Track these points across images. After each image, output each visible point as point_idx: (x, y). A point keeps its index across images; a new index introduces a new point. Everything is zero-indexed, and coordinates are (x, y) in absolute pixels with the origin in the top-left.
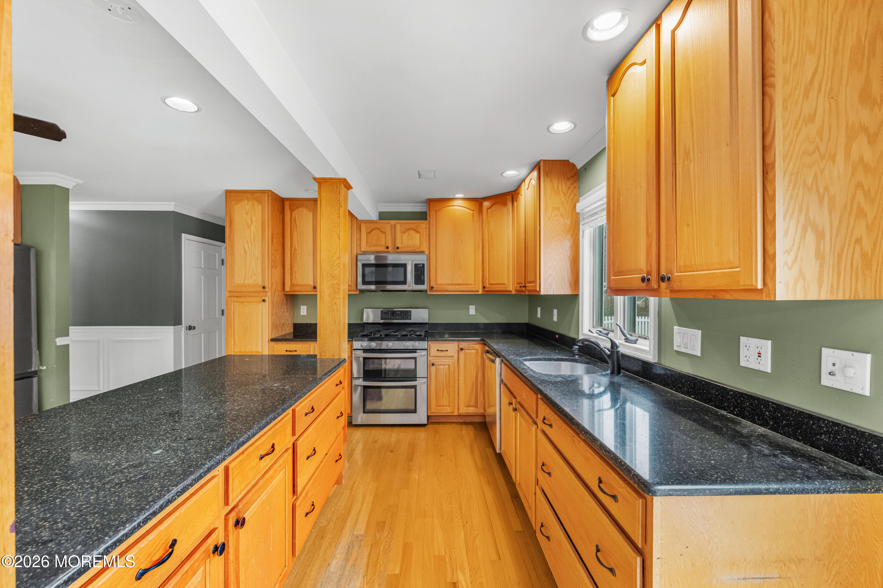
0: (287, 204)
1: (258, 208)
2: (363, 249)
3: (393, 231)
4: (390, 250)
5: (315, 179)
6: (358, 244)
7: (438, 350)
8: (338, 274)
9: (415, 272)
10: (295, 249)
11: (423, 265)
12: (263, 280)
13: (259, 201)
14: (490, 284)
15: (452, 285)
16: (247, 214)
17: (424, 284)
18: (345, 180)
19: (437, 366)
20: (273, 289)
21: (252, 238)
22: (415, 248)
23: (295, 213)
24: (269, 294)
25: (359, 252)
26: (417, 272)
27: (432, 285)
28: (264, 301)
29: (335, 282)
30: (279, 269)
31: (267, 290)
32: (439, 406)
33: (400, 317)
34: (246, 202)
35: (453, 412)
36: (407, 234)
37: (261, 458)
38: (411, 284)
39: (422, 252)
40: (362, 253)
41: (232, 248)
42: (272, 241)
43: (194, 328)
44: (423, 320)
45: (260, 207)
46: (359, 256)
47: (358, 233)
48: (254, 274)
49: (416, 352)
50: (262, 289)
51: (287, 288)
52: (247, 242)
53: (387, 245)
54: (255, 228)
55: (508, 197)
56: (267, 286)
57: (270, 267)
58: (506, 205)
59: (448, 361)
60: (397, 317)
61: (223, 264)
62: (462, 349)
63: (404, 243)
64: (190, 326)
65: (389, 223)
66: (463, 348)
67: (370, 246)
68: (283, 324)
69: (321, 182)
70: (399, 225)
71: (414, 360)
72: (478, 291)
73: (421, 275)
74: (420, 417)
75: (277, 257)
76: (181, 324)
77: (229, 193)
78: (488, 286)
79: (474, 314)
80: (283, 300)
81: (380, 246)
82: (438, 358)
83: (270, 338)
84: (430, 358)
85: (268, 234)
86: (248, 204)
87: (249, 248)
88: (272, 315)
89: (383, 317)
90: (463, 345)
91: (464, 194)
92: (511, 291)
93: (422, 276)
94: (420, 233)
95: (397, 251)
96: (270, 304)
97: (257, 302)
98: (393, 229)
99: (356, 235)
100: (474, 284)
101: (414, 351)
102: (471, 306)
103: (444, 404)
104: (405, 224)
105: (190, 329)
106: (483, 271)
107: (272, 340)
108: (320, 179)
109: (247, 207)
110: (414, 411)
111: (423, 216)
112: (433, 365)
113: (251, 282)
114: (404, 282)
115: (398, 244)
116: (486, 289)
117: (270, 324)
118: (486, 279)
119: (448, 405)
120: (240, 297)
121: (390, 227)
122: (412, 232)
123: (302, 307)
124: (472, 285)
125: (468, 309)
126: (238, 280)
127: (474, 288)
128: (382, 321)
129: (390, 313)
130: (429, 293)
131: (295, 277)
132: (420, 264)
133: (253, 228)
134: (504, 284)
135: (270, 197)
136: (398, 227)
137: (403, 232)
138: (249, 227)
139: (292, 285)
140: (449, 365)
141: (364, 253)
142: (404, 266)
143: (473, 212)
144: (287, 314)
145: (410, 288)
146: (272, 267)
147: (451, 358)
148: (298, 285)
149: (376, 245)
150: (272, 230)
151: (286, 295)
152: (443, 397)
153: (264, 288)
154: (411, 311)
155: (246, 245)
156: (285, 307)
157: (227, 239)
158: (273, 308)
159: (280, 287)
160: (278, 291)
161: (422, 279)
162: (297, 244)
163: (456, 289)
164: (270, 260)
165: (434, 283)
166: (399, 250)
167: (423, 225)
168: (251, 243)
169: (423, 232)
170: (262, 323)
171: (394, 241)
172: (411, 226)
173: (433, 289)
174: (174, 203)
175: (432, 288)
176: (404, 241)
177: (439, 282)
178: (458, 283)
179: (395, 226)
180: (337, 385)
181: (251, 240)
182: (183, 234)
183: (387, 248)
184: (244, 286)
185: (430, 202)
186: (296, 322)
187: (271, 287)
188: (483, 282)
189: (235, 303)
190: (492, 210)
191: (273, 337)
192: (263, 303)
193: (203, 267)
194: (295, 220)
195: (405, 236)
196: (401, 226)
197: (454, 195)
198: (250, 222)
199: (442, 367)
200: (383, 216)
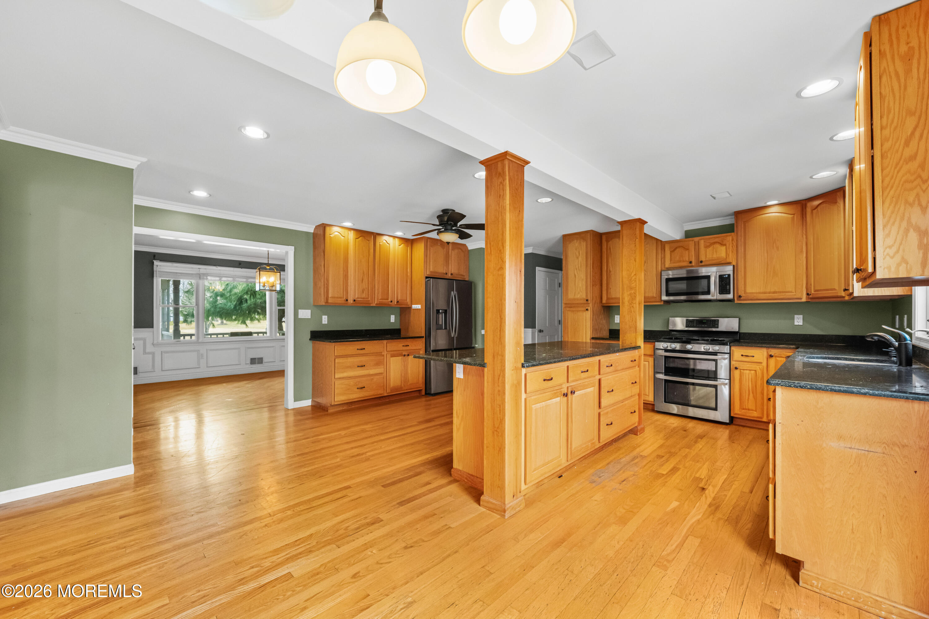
0: (604, 238)
1: (584, 244)
2: (667, 266)
3: (697, 247)
4: (693, 264)
5: (618, 222)
6: (662, 262)
7: (742, 355)
8: (635, 286)
9: (719, 282)
10: (610, 271)
11: (729, 275)
12: (587, 296)
13: (584, 239)
14: (815, 291)
15: (765, 293)
16: (576, 249)
17: (729, 293)
18: (640, 219)
19: (742, 370)
20: (594, 302)
21: (580, 265)
22: (720, 260)
23: (610, 243)
24: (591, 305)
25: (663, 269)
26: (722, 282)
27: (740, 294)
28: (587, 310)
29: (633, 292)
30: (598, 287)
31: (589, 302)
32: (744, 409)
33: (706, 326)
34: (576, 241)
35: (761, 418)
36: (711, 248)
37: (582, 372)
38: (714, 293)
39: (729, 264)
40: (666, 269)
41: (567, 274)
42: (593, 266)
43: (543, 331)
44: (733, 328)
45: (585, 243)
46: (662, 272)
47: (663, 252)
48: (581, 291)
49: (717, 355)
50: (586, 302)
51: (604, 301)
52: (576, 269)
53: (690, 260)
54: (582, 259)
55: (838, 194)
56: (589, 299)
57: (591, 285)
58: (836, 203)
59: (754, 367)
60: (703, 326)
61: (560, 287)
62: (771, 356)
63: (708, 257)
64: (540, 330)
65: (693, 240)
66: (773, 355)
67: (674, 263)
68: (601, 328)
69: (622, 223)
70: (702, 241)
71: (714, 362)
72: (801, 299)
73: (726, 285)
74: (722, 415)
75: (597, 278)
76: (535, 328)
77: (565, 236)
78: (813, 292)
79: (801, 323)
80: (601, 310)
81: (684, 261)
82: (742, 363)
83: (591, 337)
84: (733, 363)
85: (590, 262)
86: (577, 242)
87: (578, 274)
88: (593, 320)
89: (688, 325)
90: (773, 352)
91: (777, 200)
92: (844, 297)
93: (728, 286)
94: (725, 245)
95: (701, 264)
96: (591, 312)
97: (582, 311)
98: (697, 245)
99: (660, 255)
100: (794, 291)
101: (715, 354)
102: (796, 316)
103: (750, 408)
104: (709, 239)
105: (540, 332)
106: (807, 277)
107: (593, 338)
108: (622, 222)
109: (577, 245)
110: (716, 409)
111: (729, 229)
112: (736, 368)
113: (578, 297)
114: (708, 292)
115: (703, 258)
116: (811, 296)
117: (592, 327)
118: (811, 285)
119: (754, 409)
120: (572, 307)
121: (693, 244)
122: (717, 246)
123: (616, 316)
124: (791, 292)
125: (793, 319)
126: (571, 296)
127: (795, 295)
128: (686, 329)
129: (695, 322)
130: (736, 301)
131: (610, 292)
132: (726, 275)
133: (580, 259)
134: (835, 289)
135: (591, 235)
136: (702, 243)
137: (706, 247)
138: (578, 258)
139: (608, 299)
140: (756, 371)
141: (668, 269)
142: (708, 278)
143: (793, 215)
144: (604, 321)
145: (715, 298)
146: (593, 286)
147: (759, 364)
148: (612, 299)
149: (680, 261)
150: (593, 259)
151: (603, 306)
152: (748, 400)
153: (587, 300)
154: (718, 320)
155: (576, 271)
156: (603, 316)
157: (564, 268)
158: (593, 315)
159: (598, 300)
160: (598, 303)
161: (728, 288)
162: (611, 267)
163: (770, 298)
164: (591, 280)
165: (743, 292)
166: (703, 264)
167: (729, 238)
168: (579, 269)
169: (730, 245)
170: (586, 326)
171: (698, 255)
172: (717, 240)
173: (742, 298)
174: (532, 248)
175: (740, 297)
176: (708, 254)
177: (749, 290)
178: (772, 290)
179: (698, 242)
180: (632, 361)
181: (579, 267)
182: (537, 267)
183: (691, 262)
184: (574, 299)
185: (738, 214)
186: (611, 328)
187: (592, 300)
188: (807, 289)
189: (568, 312)
190: (817, 210)
191: (593, 336)
192: (587, 311)
193: (547, 289)
194: (610, 249)
195: (709, 250)
196: (704, 242)
197: (765, 203)
198: (578, 254)
199: (748, 372)
200: (689, 234)
